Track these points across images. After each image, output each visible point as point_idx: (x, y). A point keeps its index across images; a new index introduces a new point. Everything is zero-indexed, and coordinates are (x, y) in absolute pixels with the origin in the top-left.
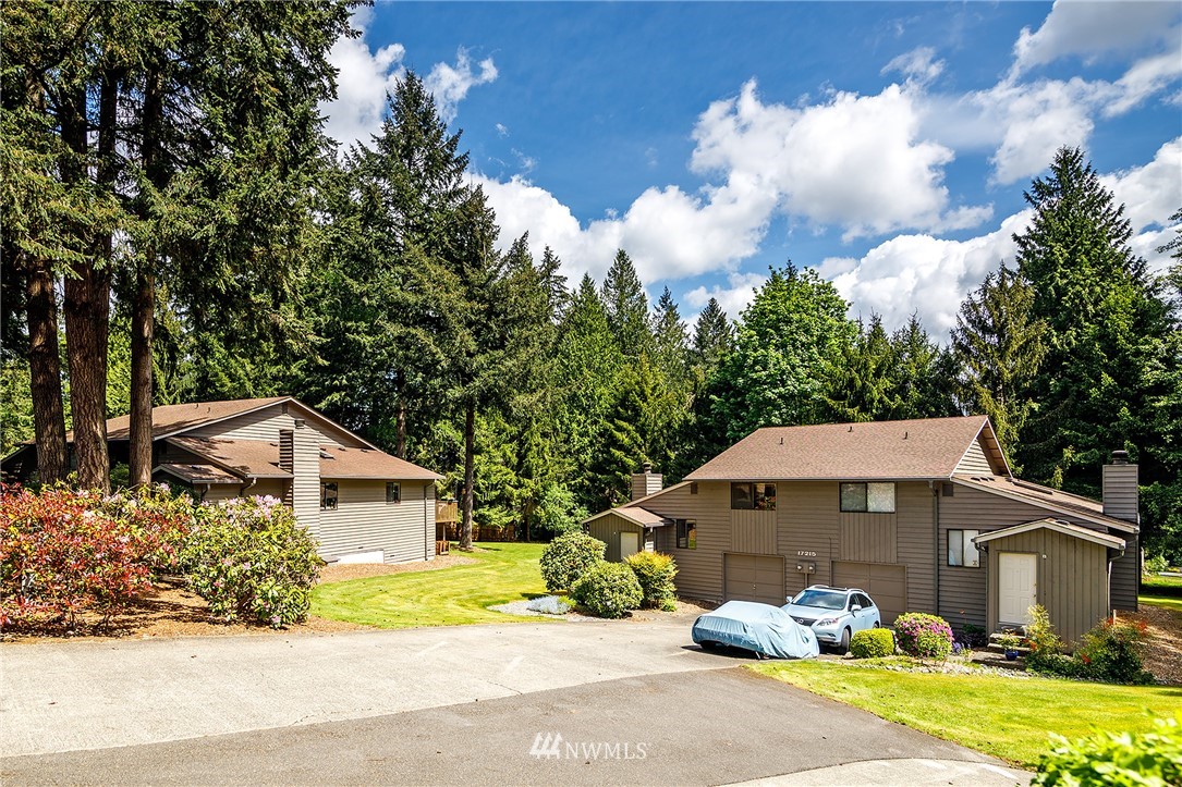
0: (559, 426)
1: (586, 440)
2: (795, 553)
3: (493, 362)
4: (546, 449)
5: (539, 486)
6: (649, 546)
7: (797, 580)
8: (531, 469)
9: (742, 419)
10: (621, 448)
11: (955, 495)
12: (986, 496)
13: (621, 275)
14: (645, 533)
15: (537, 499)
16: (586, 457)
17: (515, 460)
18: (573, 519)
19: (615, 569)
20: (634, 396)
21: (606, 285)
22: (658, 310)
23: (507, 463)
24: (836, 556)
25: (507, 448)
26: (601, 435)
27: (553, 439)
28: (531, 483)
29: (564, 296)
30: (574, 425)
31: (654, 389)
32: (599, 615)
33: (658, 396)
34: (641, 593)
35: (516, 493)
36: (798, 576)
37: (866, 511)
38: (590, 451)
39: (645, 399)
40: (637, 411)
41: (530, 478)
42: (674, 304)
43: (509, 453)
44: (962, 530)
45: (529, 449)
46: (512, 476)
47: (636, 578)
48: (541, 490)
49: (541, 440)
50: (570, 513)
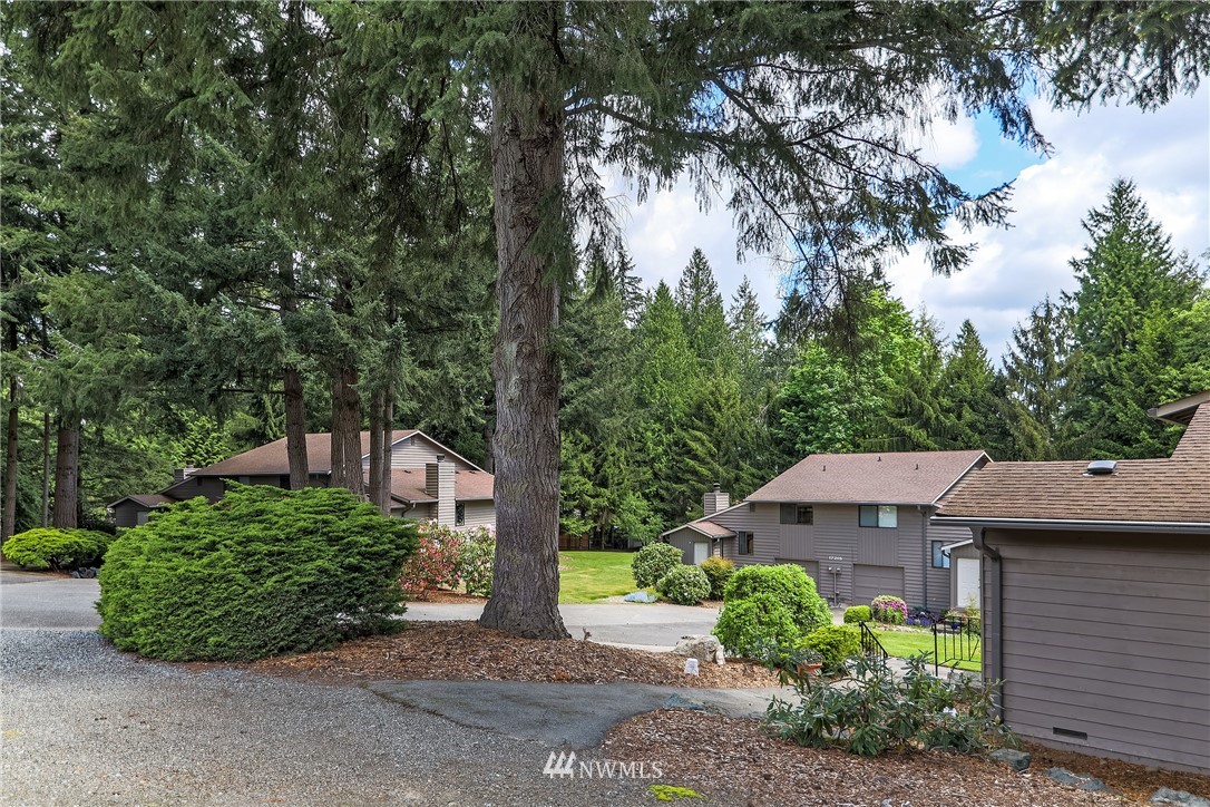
0: (633, 435)
1: (660, 449)
2: (826, 558)
3: (581, 388)
4: (622, 459)
5: (615, 496)
6: (717, 552)
7: (828, 579)
8: (607, 479)
9: (810, 433)
10: (695, 457)
13: (697, 275)
14: (713, 542)
15: (613, 508)
16: (660, 466)
17: (591, 470)
18: (647, 527)
19: (690, 570)
20: (707, 406)
21: (681, 284)
22: (736, 300)
23: (583, 472)
24: (856, 560)
25: (585, 458)
26: (676, 444)
27: (628, 448)
28: (607, 492)
29: (639, 297)
30: (649, 434)
31: (727, 399)
32: (679, 603)
33: (731, 406)
34: (709, 587)
35: (593, 502)
36: (828, 575)
37: (877, 527)
38: (664, 459)
39: (719, 409)
40: (711, 421)
41: (606, 487)
42: (753, 294)
43: (586, 464)
44: (941, 541)
45: (605, 459)
46: (589, 486)
47: (705, 576)
48: (617, 499)
49: (616, 450)
50: (644, 522)
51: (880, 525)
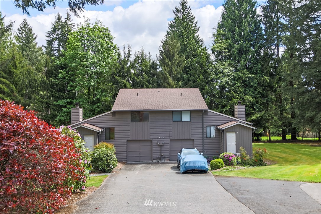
2: (156, 138)
7: (157, 148)
11: (208, 115)
12: (217, 115)
14: (97, 134)
24: (171, 137)
36: (157, 146)
37: (181, 121)
44: (210, 126)
51: (182, 121)
